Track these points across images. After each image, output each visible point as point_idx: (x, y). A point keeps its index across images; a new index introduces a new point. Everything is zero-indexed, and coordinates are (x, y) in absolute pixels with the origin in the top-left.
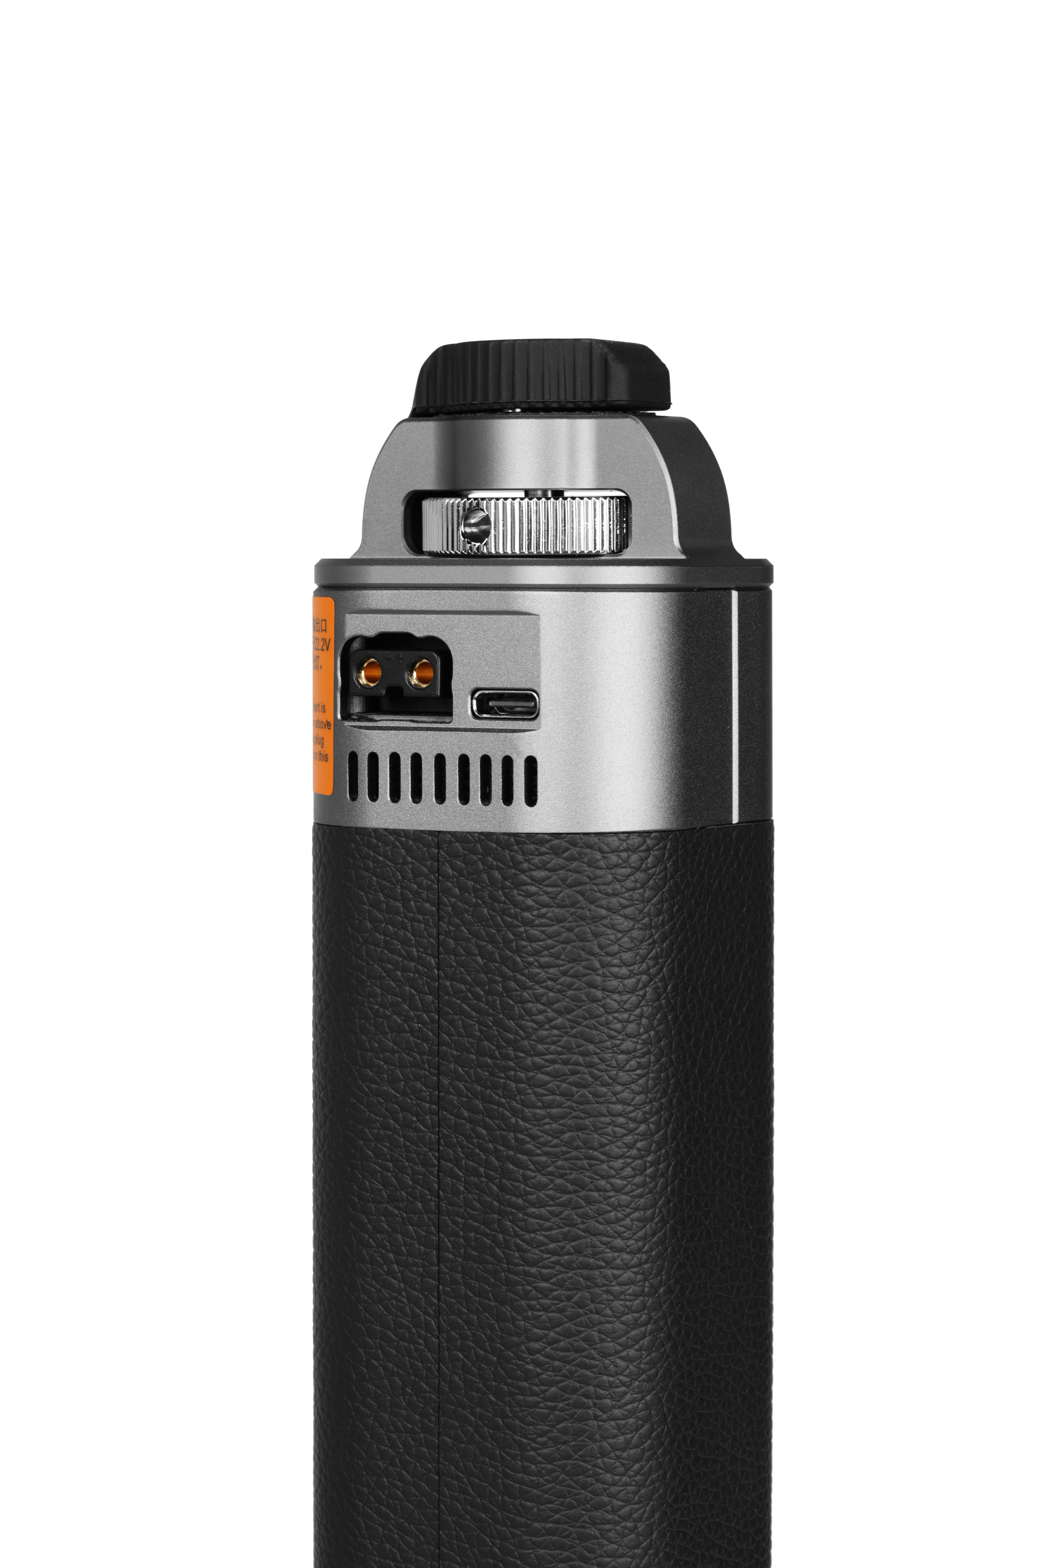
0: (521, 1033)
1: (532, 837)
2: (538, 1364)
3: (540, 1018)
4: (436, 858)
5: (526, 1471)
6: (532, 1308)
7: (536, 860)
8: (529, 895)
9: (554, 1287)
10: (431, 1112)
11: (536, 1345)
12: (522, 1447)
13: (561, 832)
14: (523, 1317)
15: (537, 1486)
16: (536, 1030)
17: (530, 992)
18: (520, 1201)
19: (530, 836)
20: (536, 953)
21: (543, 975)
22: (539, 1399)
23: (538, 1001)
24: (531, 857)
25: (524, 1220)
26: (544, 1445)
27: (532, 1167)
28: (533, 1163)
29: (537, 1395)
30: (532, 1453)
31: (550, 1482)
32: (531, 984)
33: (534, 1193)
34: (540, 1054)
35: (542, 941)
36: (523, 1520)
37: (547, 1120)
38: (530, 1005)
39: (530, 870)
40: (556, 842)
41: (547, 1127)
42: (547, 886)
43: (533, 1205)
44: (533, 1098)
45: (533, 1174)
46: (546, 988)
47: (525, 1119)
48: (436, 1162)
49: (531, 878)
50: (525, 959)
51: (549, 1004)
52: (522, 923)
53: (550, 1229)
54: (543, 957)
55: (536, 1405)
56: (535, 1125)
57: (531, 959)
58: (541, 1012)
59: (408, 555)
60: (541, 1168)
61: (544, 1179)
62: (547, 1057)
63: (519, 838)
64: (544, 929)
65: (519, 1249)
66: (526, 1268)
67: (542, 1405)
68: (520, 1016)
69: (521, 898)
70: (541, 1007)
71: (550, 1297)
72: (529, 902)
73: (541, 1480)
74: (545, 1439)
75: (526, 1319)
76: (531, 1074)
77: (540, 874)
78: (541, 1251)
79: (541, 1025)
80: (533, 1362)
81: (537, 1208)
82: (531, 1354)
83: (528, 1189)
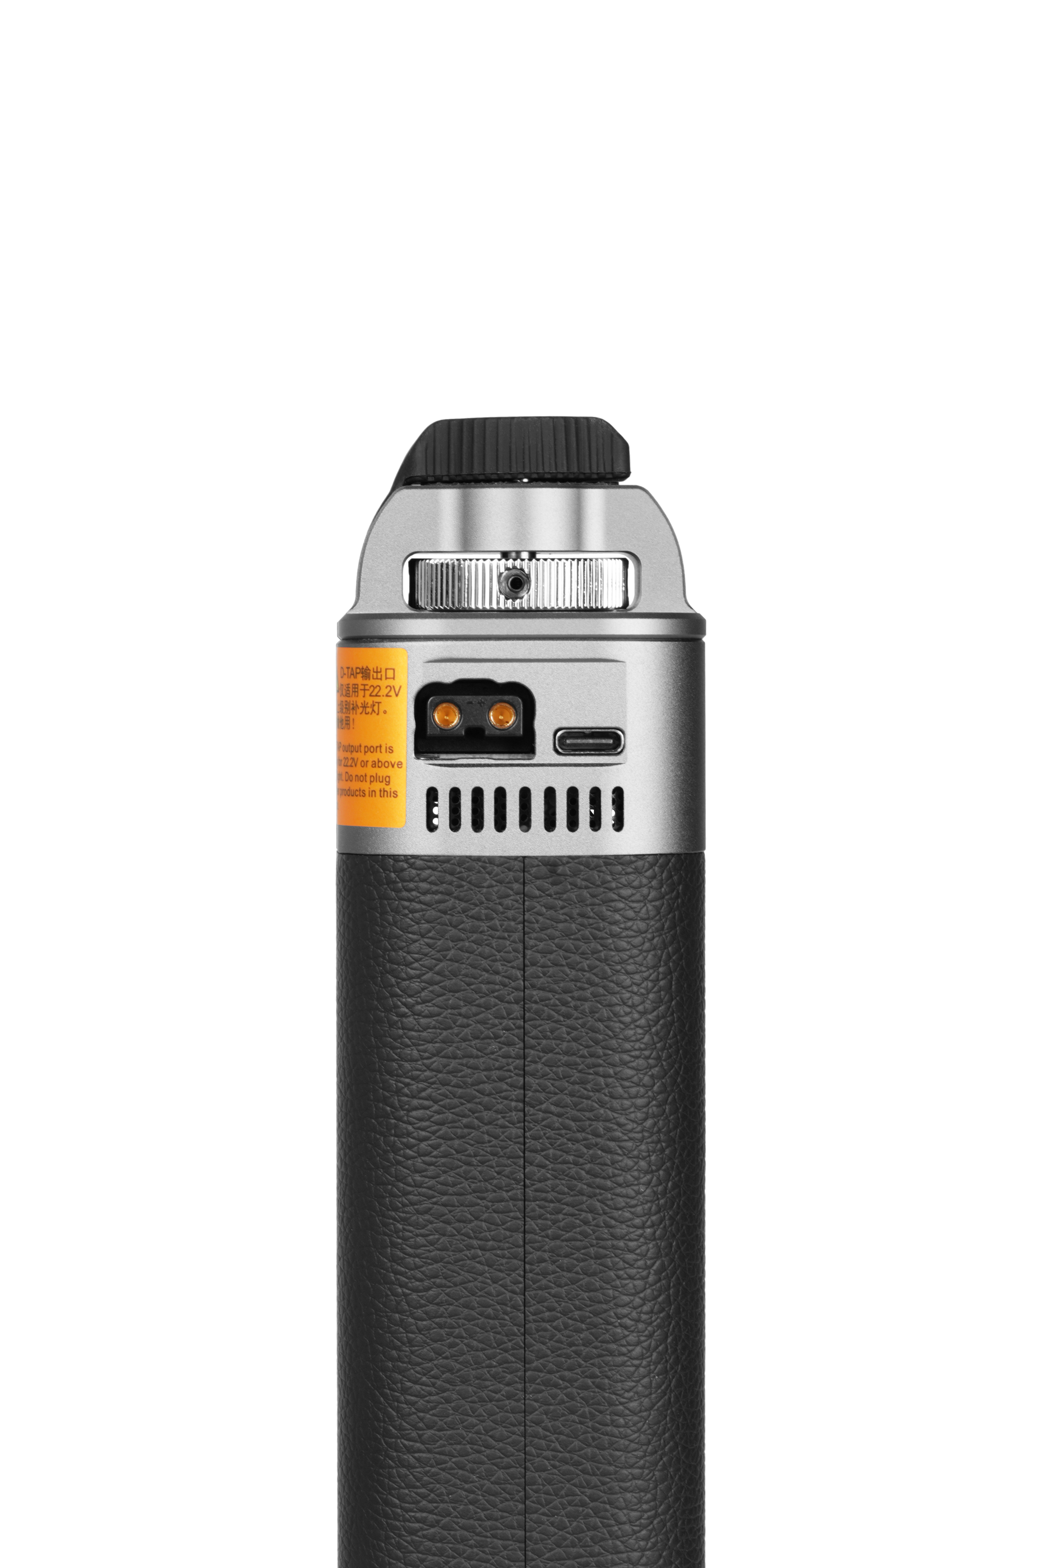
0: (610, 1033)
1: (618, 859)
2: (626, 1327)
3: (627, 1019)
4: (522, 880)
5: (614, 1424)
6: (619, 1277)
7: (623, 880)
8: (616, 910)
9: (639, 1258)
10: (516, 1109)
11: (625, 1311)
12: (611, 1404)
13: (644, 853)
14: (612, 1286)
15: (625, 1437)
16: (623, 1029)
17: (618, 996)
18: (609, 1183)
19: (617, 857)
20: (623, 962)
21: (628, 982)
22: (626, 1359)
23: (625, 1004)
24: (618, 876)
25: (612, 1199)
26: (630, 1400)
27: (619, 1151)
28: (620, 1147)
29: (624, 1355)
30: (621, 1407)
31: (635, 1432)
32: (619, 989)
33: (620, 1175)
34: (626, 1051)
35: (628, 950)
36: (612, 1468)
37: (632, 1110)
38: (618, 1008)
39: (617, 888)
40: (640, 863)
41: (633, 1115)
42: (633, 902)
43: (620, 1185)
44: (620, 1090)
45: (620, 1158)
46: (632, 992)
47: (612, 1109)
48: (522, 1154)
49: (619, 895)
50: (613, 968)
51: (633, 1006)
52: (610, 935)
53: (636, 1206)
54: (629, 964)
55: (623, 1364)
56: (621, 1114)
57: (619, 967)
58: (627, 1014)
59: (408, 611)
60: (627, 1153)
61: (630, 1163)
62: (633, 1053)
63: (607, 860)
64: (629, 940)
65: (608, 1226)
66: (615, 1242)
67: (629, 1363)
68: (608, 1018)
69: (609, 913)
70: (628, 1010)
71: (636, 1266)
72: (617, 917)
73: (629, 1431)
74: (631, 1394)
75: (615, 1288)
76: (618, 1069)
77: (626, 892)
78: (628, 1226)
79: (627, 1025)
80: (621, 1325)
81: (624, 1187)
82: (619, 1318)
83: (616, 1171)
